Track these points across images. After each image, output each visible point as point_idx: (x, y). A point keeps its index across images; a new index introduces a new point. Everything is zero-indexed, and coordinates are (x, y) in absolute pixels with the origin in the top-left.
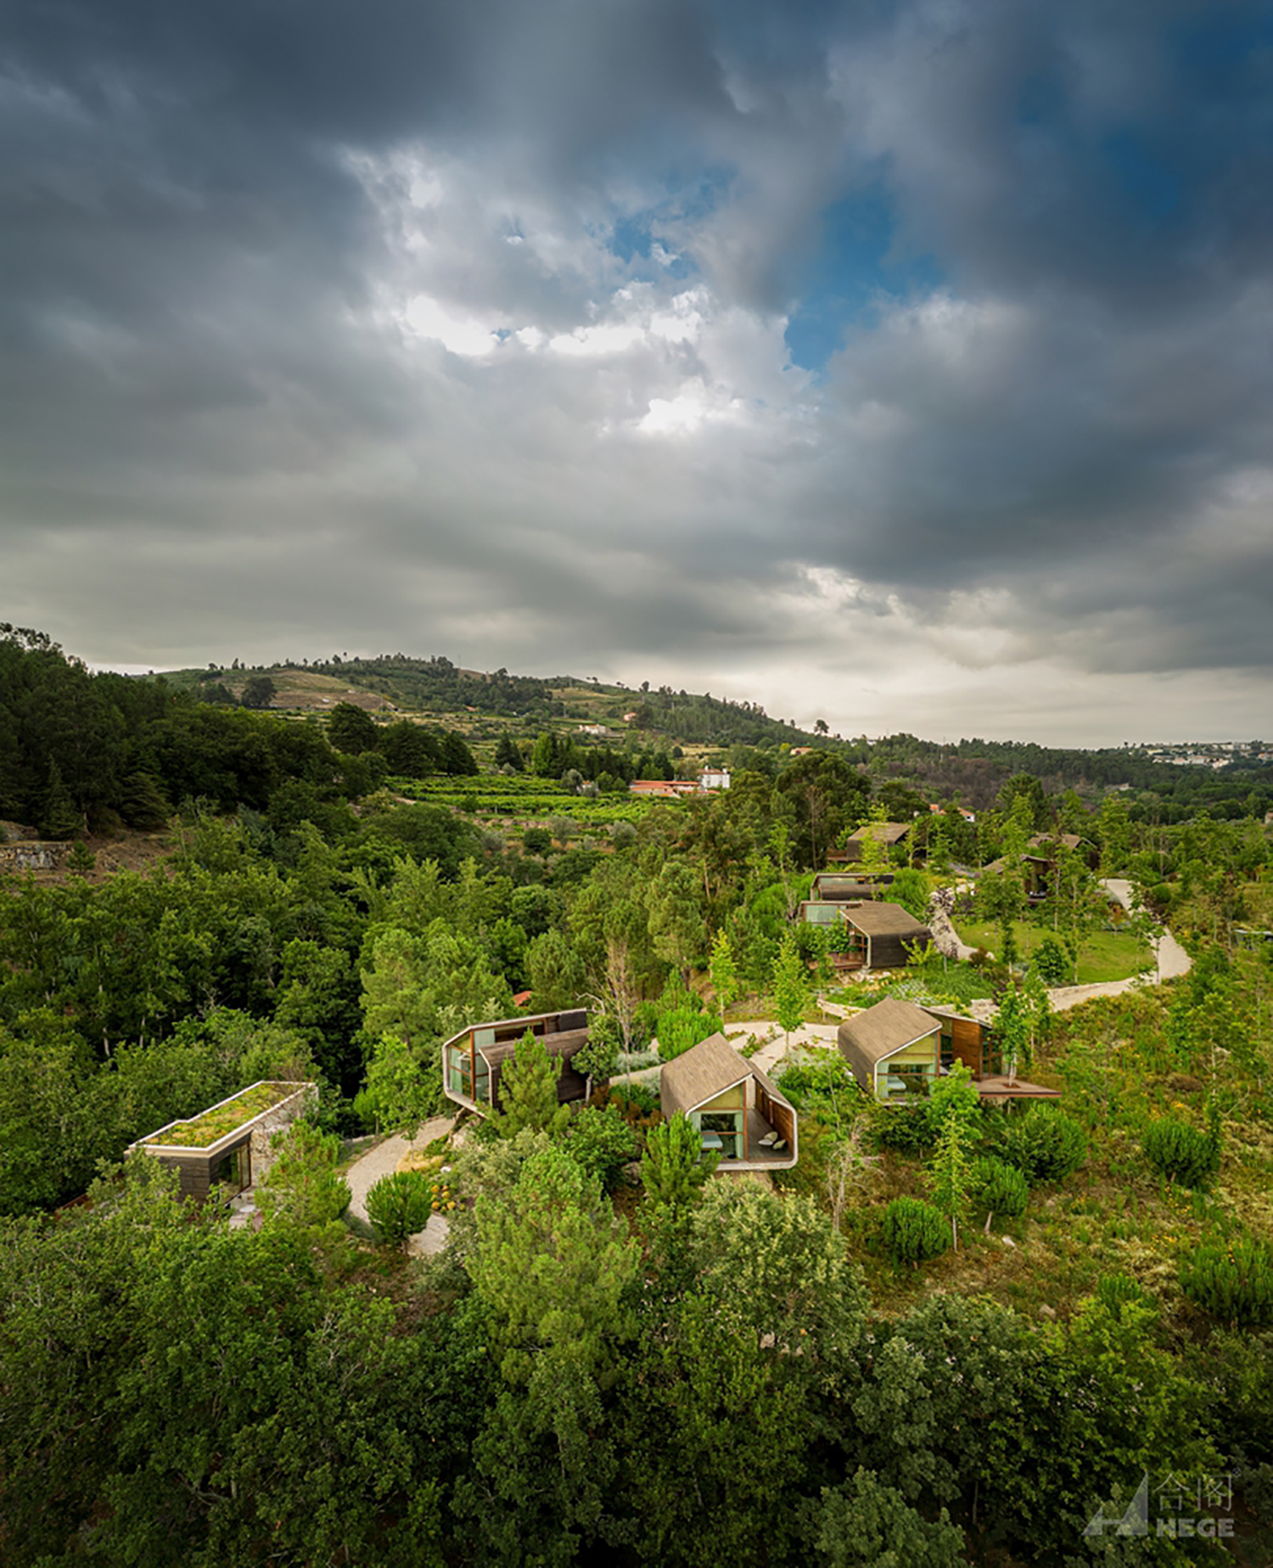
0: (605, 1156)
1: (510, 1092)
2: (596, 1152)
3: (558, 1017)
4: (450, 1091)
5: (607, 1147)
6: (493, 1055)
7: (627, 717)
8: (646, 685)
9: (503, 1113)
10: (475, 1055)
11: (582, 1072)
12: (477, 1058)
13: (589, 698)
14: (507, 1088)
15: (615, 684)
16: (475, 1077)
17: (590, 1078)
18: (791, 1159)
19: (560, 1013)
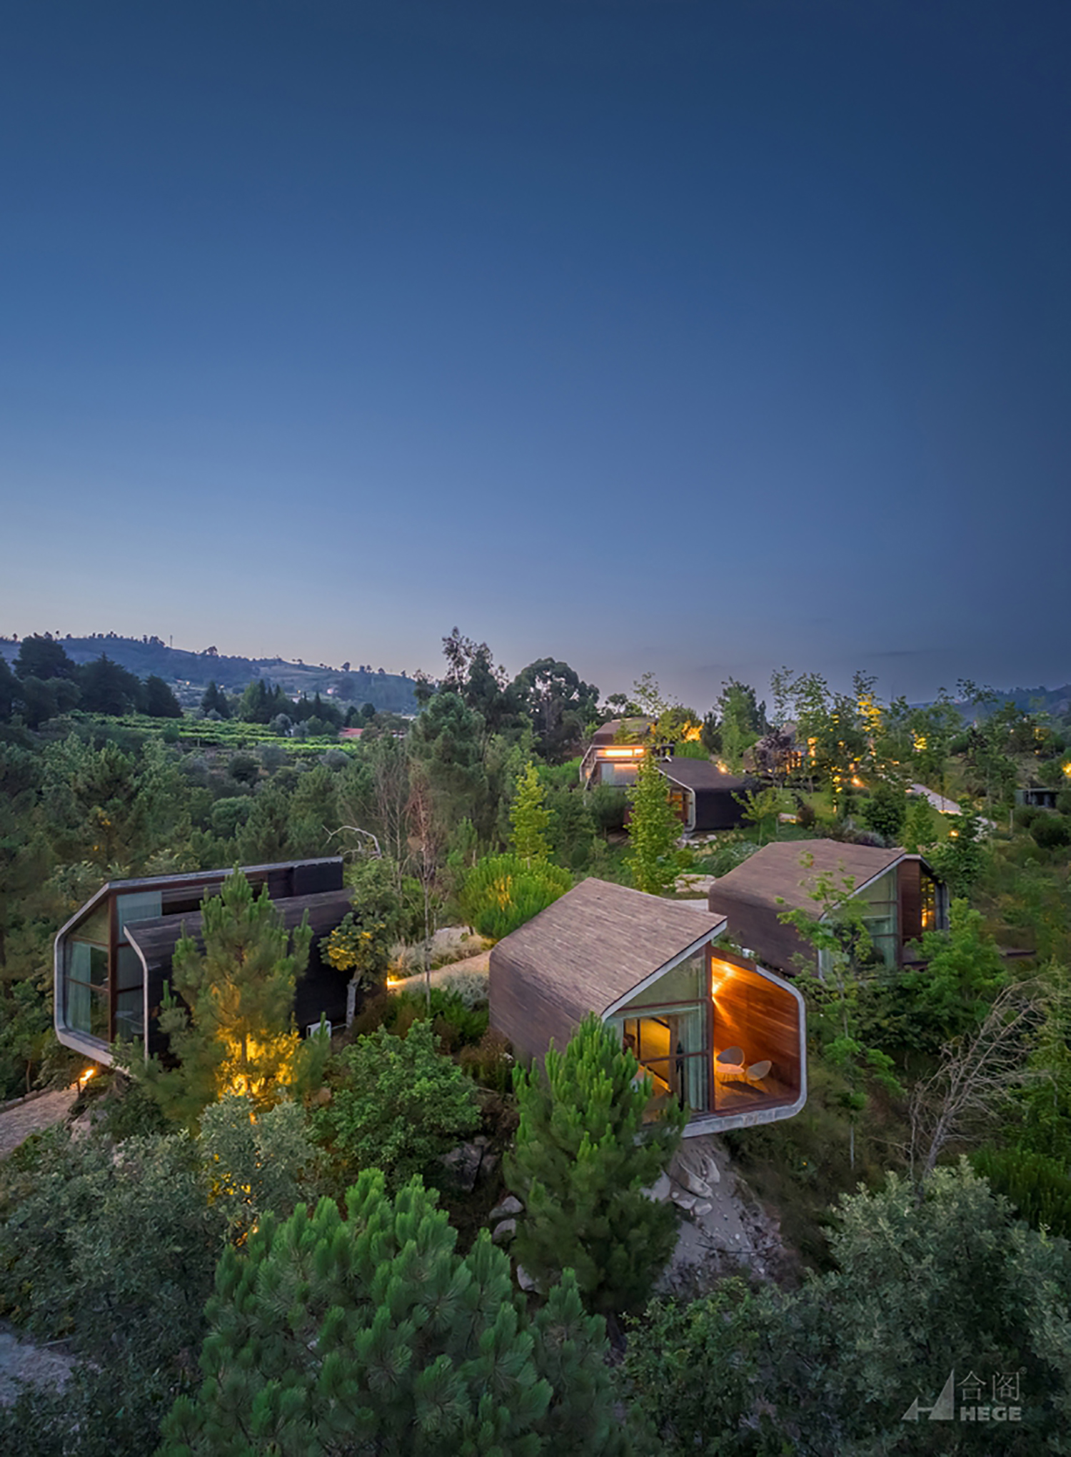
0: (421, 1141)
1: (188, 1012)
2: (400, 1136)
3: (292, 869)
4: (64, 1031)
5: (418, 1121)
6: (153, 939)
7: (329, 691)
8: (347, 666)
9: (171, 1062)
10: (118, 944)
11: (342, 966)
12: (121, 951)
13: (296, 675)
14: (181, 1003)
15: (318, 665)
16: (115, 993)
17: (355, 980)
18: (795, 1099)
19: (295, 864)
